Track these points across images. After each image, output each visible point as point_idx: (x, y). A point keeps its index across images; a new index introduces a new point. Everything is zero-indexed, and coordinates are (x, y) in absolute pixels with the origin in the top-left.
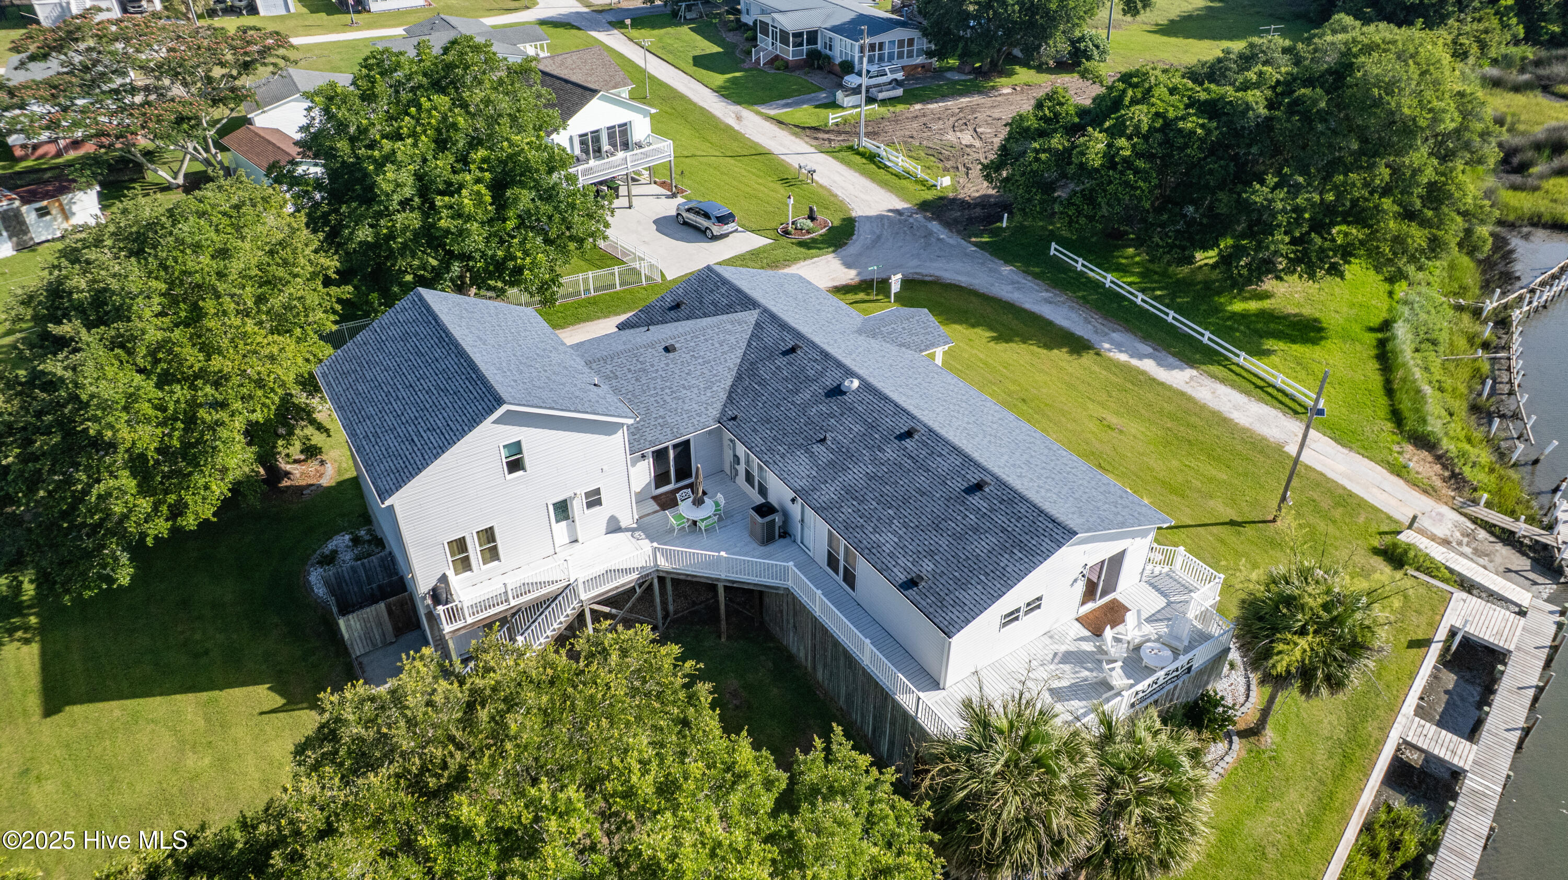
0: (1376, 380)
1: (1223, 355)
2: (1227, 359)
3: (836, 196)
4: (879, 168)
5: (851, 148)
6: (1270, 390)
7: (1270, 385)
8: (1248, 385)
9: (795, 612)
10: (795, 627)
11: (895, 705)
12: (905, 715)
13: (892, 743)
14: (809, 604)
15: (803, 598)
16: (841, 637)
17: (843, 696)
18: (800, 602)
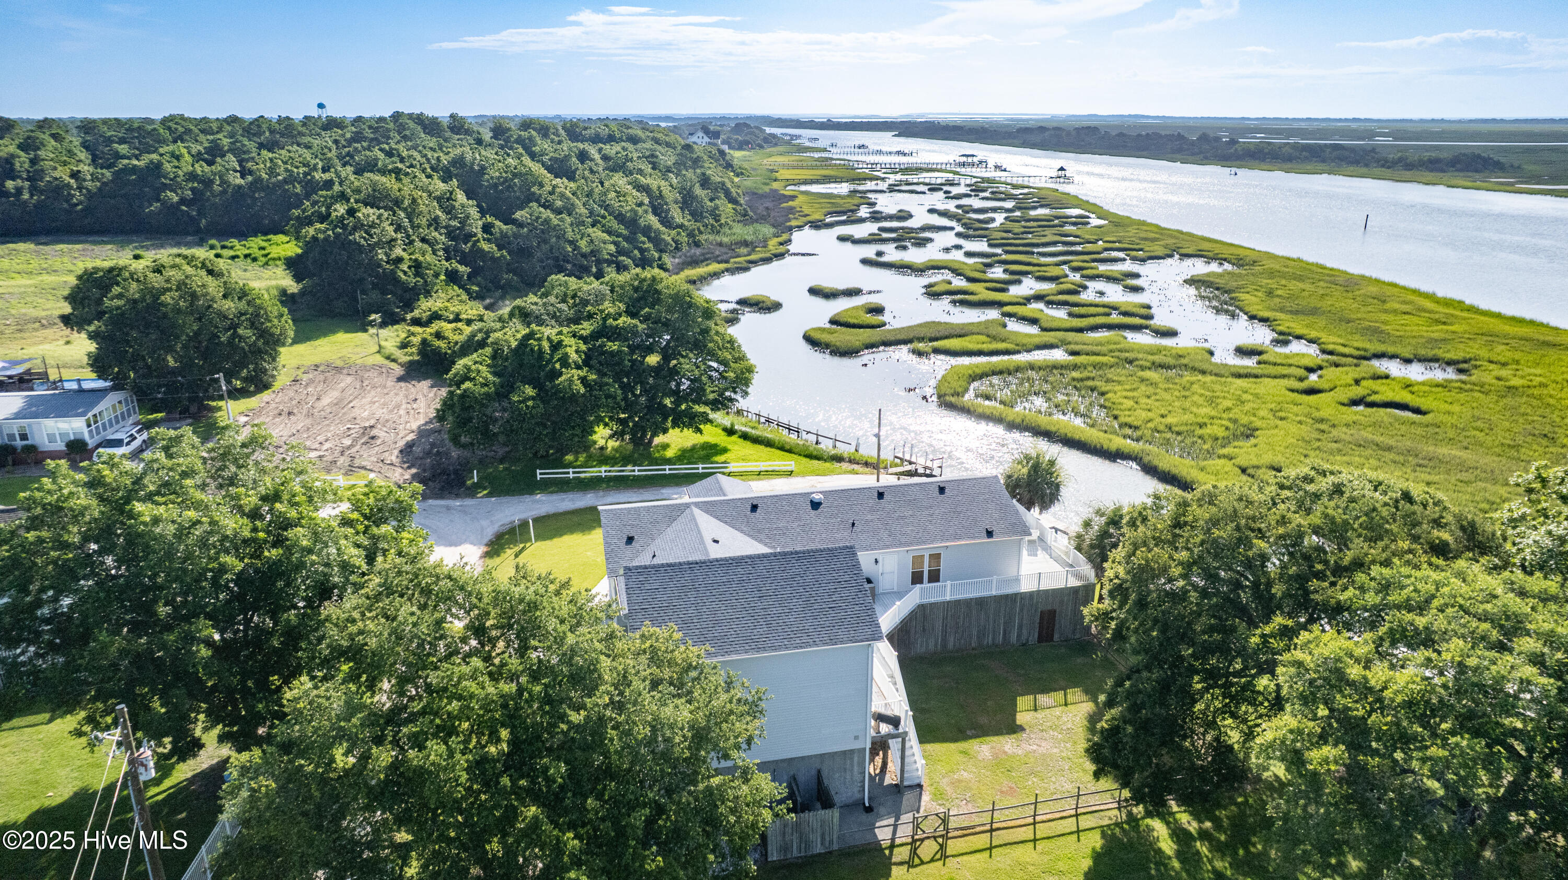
0: (774, 450)
6: (763, 473)
7: (760, 472)
9: (925, 617)
10: (924, 630)
11: (1022, 596)
12: (1031, 595)
13: (1020, 627)
14: (940, 599)
15: (932, 600)
16: (971, 596)
17: (975, 639)
18: (931, 604)
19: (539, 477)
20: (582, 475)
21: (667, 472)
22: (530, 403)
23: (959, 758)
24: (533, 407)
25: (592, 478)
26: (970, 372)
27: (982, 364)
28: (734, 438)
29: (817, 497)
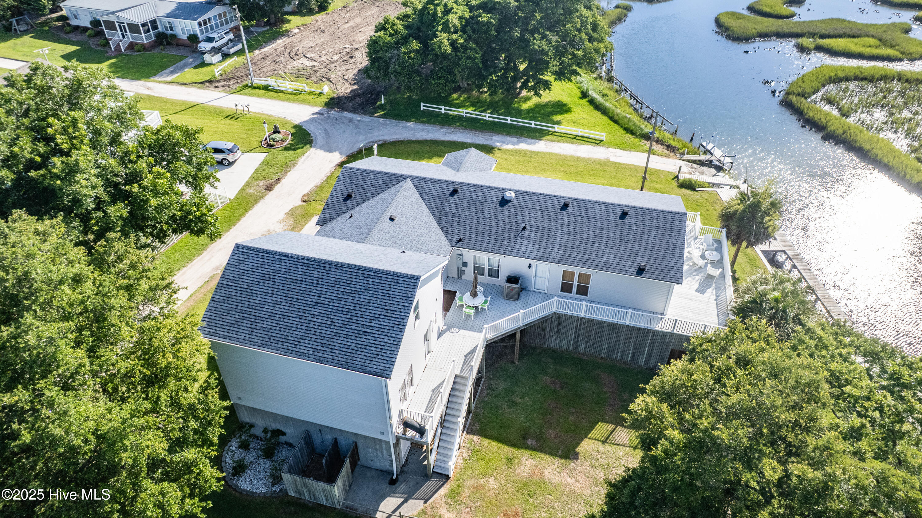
0: (605, 118)
1: (546, 130)
2: (549, 131)
3: (272, 116)
4: (278, 93)
5: (246, 86)
6: (578, 138)
7: (577, 136)
8: (567, 139)
9: (559, 324)
10: (558, 332)
11: (655, 333)
12: (664, 335)
13: (650, 355)
14: (575, 313)
15: (569, 312)
16: (605, 319)
17: (604, 350)
18: (566, 315)
19: (422, 108)
20: (451, 113)
21: (509, 122)
22: (412, 55)
23: (502, 464)
24: (414, 59)
25: (457, 116)
26: (832, 74)
27: (850, 68)
28: (584, 101)
29: (510, 195)
